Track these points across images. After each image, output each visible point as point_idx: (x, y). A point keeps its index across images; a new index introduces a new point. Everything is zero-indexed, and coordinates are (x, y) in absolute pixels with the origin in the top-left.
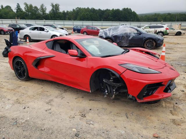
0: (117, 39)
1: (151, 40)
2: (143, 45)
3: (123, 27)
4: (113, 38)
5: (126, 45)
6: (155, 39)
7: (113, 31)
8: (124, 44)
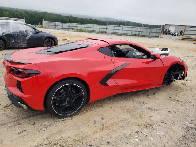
0: (11, 39)
1: (50, 39)
2: (42, 45)
3: (15, 23)
4: (5, 37)
5: (24, 46)
6: (53, 38)
7: (2, 28)
8: (21, 44)
